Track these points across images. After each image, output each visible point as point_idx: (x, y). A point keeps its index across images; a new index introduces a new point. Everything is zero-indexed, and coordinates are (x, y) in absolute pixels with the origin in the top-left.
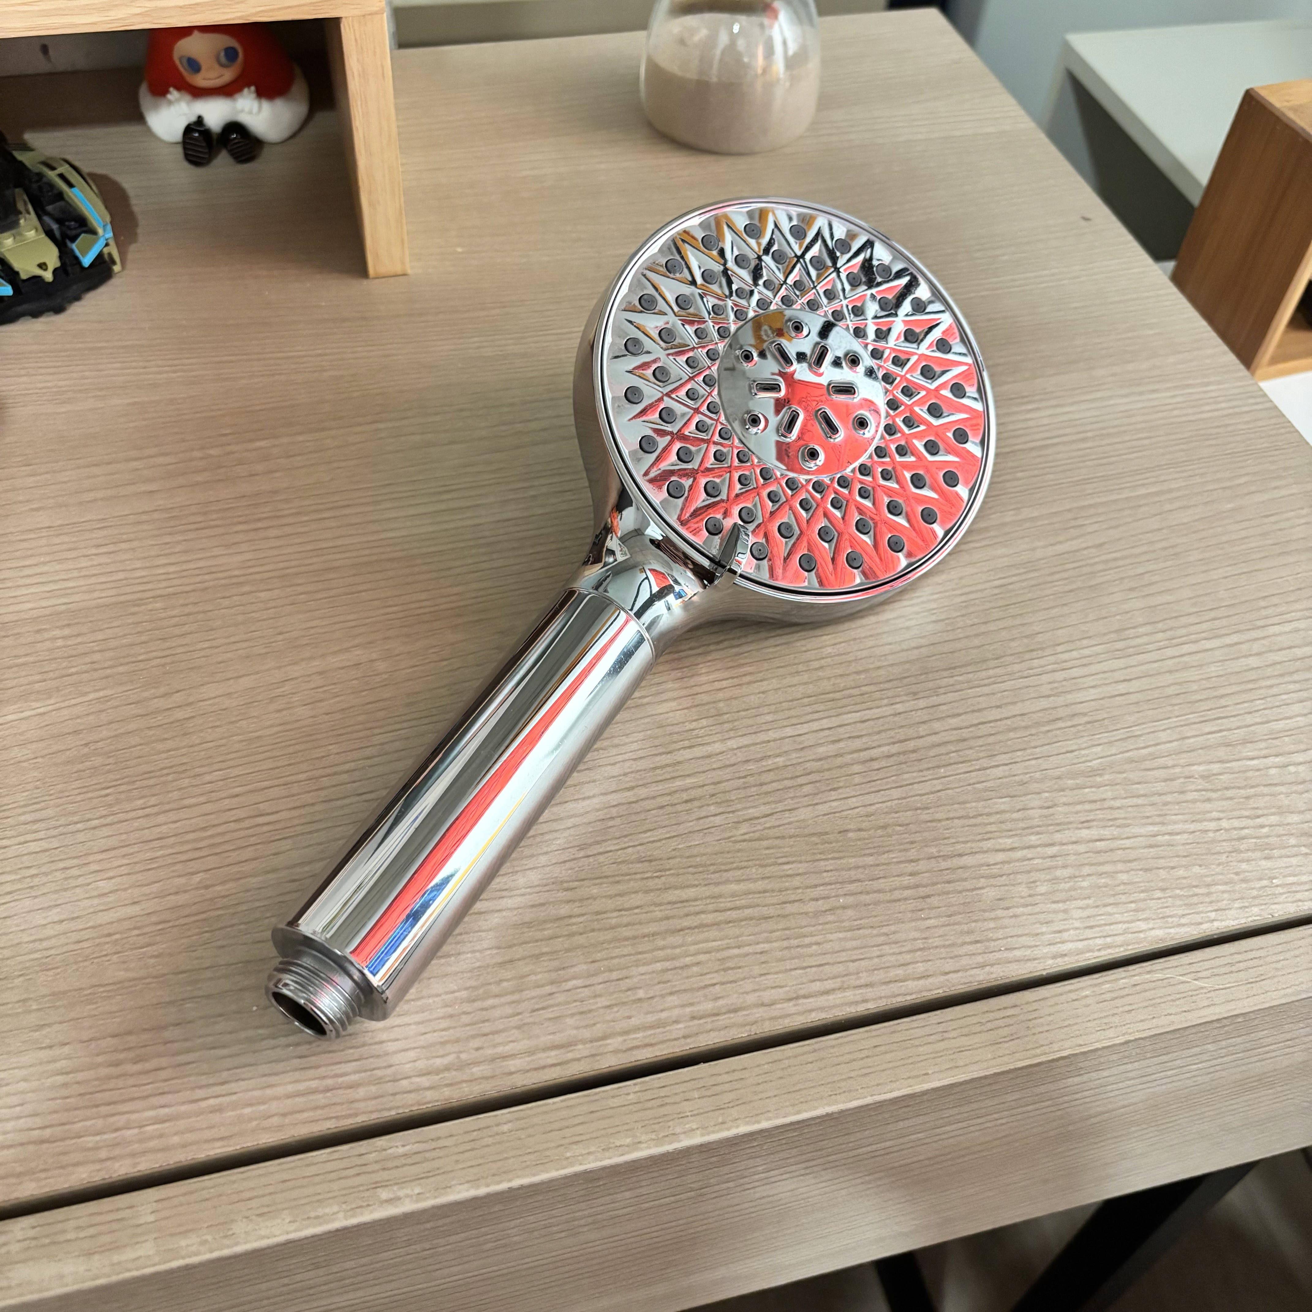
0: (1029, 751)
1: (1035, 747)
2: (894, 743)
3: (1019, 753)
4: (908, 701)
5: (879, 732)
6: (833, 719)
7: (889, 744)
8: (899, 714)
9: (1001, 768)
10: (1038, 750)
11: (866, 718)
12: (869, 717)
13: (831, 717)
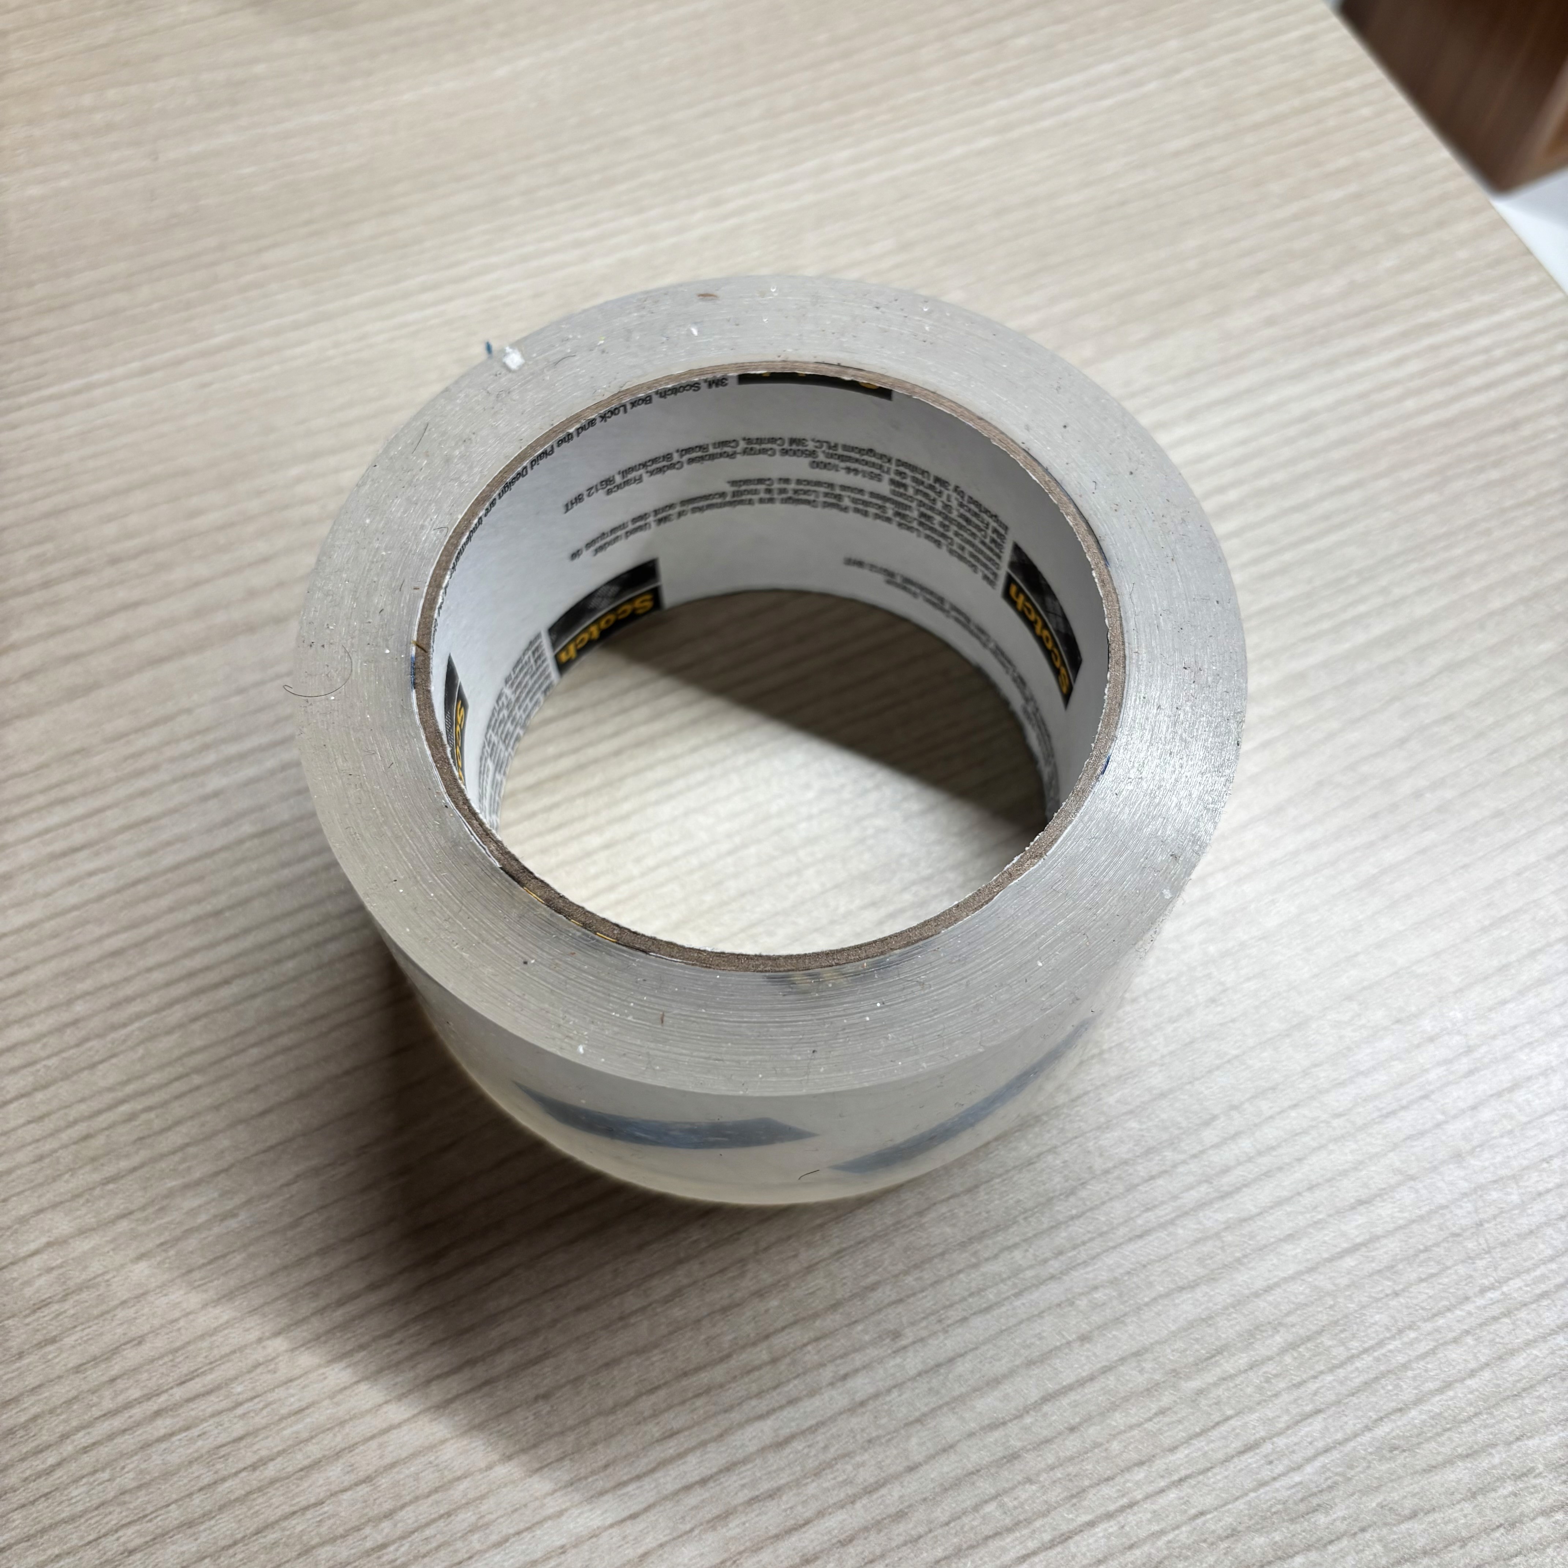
0: (1159, 1464)
1: (1173, 1449)
2: (853, 1500)
3: (1139, 1474)
4: (881, 1361)
5: (817, 1473)
6: (711, 1447)
7: (841, 1505)
8: (862, 1404)
9: (1099, 1530)
10: (1181, 1454)
11: (785, 1432)
12: (793, 1427)
13: (703, 1444)
